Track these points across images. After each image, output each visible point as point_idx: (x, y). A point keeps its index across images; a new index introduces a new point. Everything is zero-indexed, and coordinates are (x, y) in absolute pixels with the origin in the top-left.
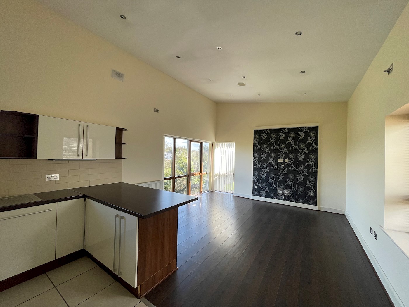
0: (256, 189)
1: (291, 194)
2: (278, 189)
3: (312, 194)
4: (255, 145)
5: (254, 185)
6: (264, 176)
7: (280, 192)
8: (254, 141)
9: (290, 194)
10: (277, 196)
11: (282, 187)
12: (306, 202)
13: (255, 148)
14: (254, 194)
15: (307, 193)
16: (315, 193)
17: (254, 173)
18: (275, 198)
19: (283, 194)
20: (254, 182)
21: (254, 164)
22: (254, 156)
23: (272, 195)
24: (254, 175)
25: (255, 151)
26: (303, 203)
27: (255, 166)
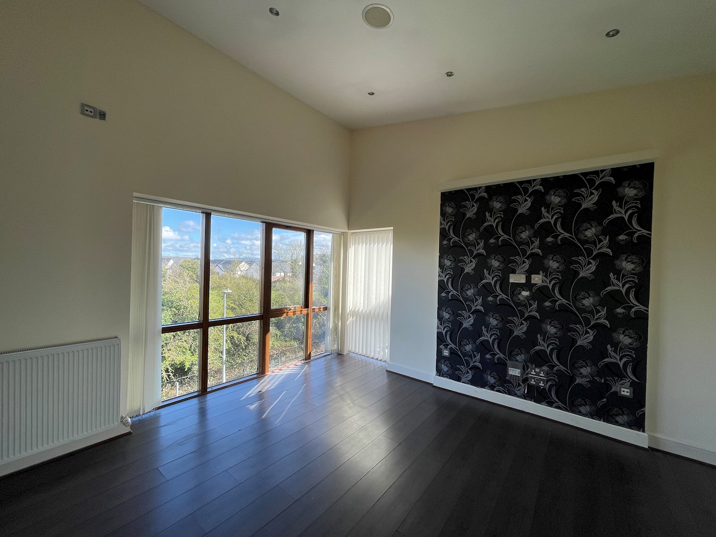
0: (445, 357)
1: (550, 383)
2: (508, 362)
3: (626, 392)
4: (443, 234)
5: (442, 347)
6: (468, 323)
7: (515, 372)
8: (441, 224)
9: (548, 381)
10: (505, 385)
11: (521, 358)
12: (604, 415)
13: (445, 242)
14: (439, 372)
15: (609, 387)
16: (639, 389)
17: (441, 312)
18: (501, 388)
19: (525, 380)
20: (440, 339)
21: (442, 286)
22: (441, 266)
23: (492, 380)
24: (440, 318)
25: (444, 252)
26: (592, 415)
27: (444, 294)
